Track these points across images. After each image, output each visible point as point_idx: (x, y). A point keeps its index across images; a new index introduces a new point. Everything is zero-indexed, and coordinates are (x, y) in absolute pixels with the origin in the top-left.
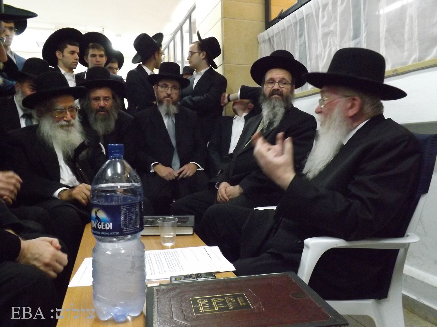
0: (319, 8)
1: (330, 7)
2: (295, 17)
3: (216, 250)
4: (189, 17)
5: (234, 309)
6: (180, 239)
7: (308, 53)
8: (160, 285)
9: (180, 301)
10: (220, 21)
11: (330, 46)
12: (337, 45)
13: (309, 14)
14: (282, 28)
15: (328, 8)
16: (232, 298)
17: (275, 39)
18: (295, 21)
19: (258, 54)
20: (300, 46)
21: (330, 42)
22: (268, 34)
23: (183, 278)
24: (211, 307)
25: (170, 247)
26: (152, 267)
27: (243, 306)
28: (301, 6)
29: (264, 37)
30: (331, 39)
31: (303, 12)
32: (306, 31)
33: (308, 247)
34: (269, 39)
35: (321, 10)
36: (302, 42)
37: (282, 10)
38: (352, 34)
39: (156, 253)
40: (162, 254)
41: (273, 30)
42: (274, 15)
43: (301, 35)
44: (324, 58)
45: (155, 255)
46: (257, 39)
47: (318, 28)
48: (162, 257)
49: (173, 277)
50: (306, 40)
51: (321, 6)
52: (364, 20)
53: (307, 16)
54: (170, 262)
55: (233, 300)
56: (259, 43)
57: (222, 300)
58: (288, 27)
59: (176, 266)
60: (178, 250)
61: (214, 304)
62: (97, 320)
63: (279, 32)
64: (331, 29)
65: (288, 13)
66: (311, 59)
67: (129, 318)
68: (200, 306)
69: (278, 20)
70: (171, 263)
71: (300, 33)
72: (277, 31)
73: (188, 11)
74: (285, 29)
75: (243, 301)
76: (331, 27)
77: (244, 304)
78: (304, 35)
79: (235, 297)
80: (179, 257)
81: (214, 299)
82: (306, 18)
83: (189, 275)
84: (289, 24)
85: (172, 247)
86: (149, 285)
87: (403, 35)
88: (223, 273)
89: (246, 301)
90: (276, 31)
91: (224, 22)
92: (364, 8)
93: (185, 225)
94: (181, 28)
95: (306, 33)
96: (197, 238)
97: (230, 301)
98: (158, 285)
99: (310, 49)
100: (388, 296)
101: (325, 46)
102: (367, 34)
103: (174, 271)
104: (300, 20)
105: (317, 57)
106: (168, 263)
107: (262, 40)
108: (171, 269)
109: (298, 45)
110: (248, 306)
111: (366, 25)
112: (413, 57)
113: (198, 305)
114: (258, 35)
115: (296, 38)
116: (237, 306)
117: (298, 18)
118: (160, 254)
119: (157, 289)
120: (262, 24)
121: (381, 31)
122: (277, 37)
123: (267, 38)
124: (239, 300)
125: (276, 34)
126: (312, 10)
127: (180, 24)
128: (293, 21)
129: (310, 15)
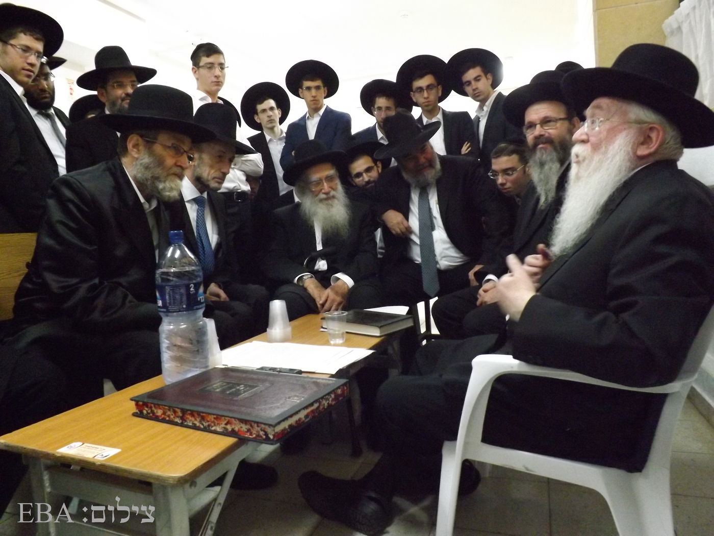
79: (248, 387)
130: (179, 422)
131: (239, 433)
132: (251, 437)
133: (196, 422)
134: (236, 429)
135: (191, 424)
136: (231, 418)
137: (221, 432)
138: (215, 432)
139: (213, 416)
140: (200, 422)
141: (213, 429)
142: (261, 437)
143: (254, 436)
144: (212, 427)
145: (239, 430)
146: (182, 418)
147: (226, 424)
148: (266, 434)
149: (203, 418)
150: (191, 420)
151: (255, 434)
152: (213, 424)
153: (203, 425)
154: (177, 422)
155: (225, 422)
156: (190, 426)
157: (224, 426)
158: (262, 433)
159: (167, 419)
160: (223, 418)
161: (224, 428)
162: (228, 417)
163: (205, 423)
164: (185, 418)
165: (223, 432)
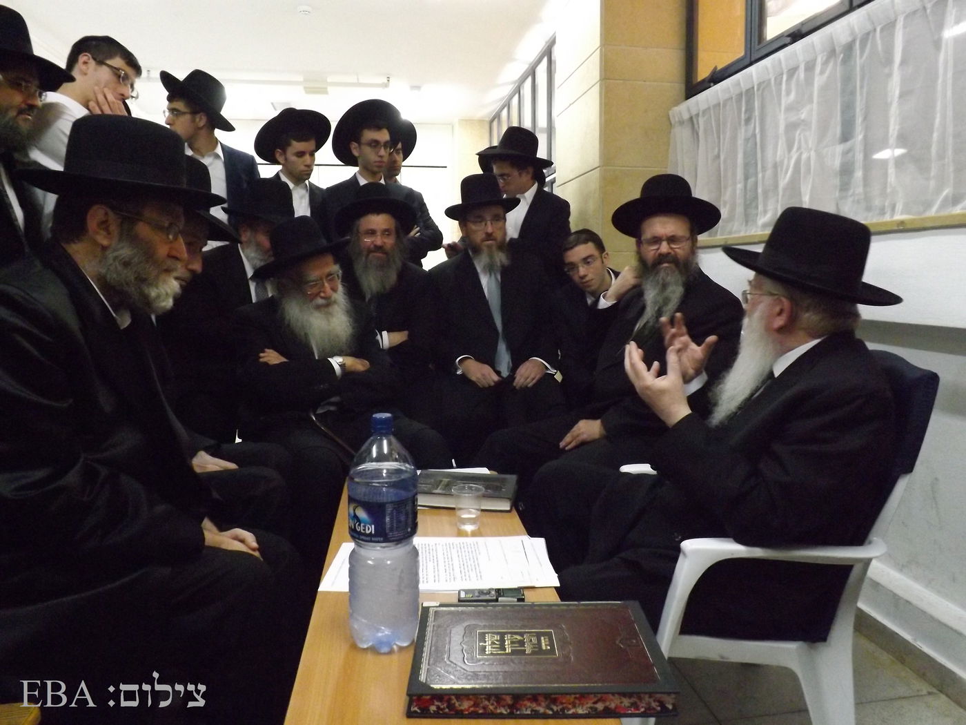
0: (782, 74)
1: (801, 74)
2: (738, 84)
3: (539, 545)
4: (548, 52)
5: (533, 653)
6: (488, 519)
7: (759, 155)
8: (441, 605)
9: (462, 634)
10: (598, 84)
11: (799, 148)
12: (811, 149)
13: (764, 82)
14: (715, 102)
15: (799, 75)
16: (534, 636)
17: (701, 120)
18: (738, 92)
19: (669, 145)
20: (747, 140)
21: (800, 140)
22: (689, 110)
23: (477, 594)
24: (503, 647)
25: (469, 533)
26: (436, 569)
27: (546, 650)
28: (751, 64)
29: (681, 114)
30: (802, 135)
31: (752, 76)
32: (757, 113)
33: (684, 554)
34: (691, 118)
35: (785, 78)
36: (750, 133)
37: (716, 68)
38: (838, 130)
39: (446, 545)
40: (455, 546)
41: (697, 104)
42: (703, 73)
43: (748, 120)
44: (786, 173)
45: (445, 547)
46: (669, 119)
47: (780, 111)
48: (454, 552)
49: (463, 590)
50: (757, 130)
51: (785, 71)
52: (861, 110)
53: (759, 85)
54: (465, 561)
55: (534, 640)
56: (671, 124)
57: (519, 638)
58: (726, 101)
59: (472, 570)
60: (480, 540)
61: (506, 643)
62: (354, 647)
63: (709, 108)
64: (803, 116)
65: (727, 75)
66: (764, 169)
67: (395, 647)
68: (487, 644)
69: (707, 85)
70: (465, 564)
71: (747, 116)
72: (705, 107)
73: (546, 43)
74: (719, 104)
75: (547, 643)
76: (802, 113)
77: (549, 648)
78: (753, 121)
79: (539, 635)
80: (480, 553)
81: (509, 635)
82: (758, 89)
83: (485, 590)
84: (727, 96)
85: (474, 534)
86: (426, 604)
87: (929, 147)
88: (540, 590)
89: (552, 644)
90: (703, 107)
91: (604, 88)
92: (862, 87)
93: (497, 494)
94: (532, 72)
95: (757, 118)
96: (516, 520)
97: (531, 640)
98: (438, 605)
99: (763, 151)
100: (829, 638)
101: (790, 148)
102: (865, 137)
103: (468, 579)
104: (747, 91)
105: (775, 166)
106: (462, 563)
107: (677, 119)
108: (463, 574)
109: (743, 137)
110: (552, 651)
111: (865, 119)
112: (944, 193)
113: (485, 642)
114: (670, 109)
115: (740, 124)
116: (538, 650)
117: (744, 87)
118: (452, 546)
119: (435, 612)
120: (679, 87)
121: (890, 134)
122: (705, 118)
123: (686, 116)
124: (543, 641)
125: (704, 112)
126: (769, 74)
127: (530, 64)
128: (734, 92)
129: (765, 84)
130: (505, 712)
131: (617, 710)
132: (637, 712)
133: (538, 708)
134: (613, 706)
135: (529, 712)
136: (608, 693)
137: (586, 714)
138: (576, 716)
139: (573, 696)
140: (548, 707)
141: (570, 712)
142: (654, 709)
143: (642, 710)
144: (569, 709)
145: (616, 707)
146: (511, 707)
147: (595, 703)
148: (662, 704)
149: (554, 701)
150: (530, 707)
151: (642, 707)
152: (570, 706)
153: (552, 710)
154: (501, 714)
155: (595, 699)
156: (528, 715)
157: (592, 705)
158: (654, 705)
159: (481, 711)
160: (592, 696)
161: (591, 708)
162: (600, 693)
163: (557, 706)
164: (518, 706)
165: (589, 713)
